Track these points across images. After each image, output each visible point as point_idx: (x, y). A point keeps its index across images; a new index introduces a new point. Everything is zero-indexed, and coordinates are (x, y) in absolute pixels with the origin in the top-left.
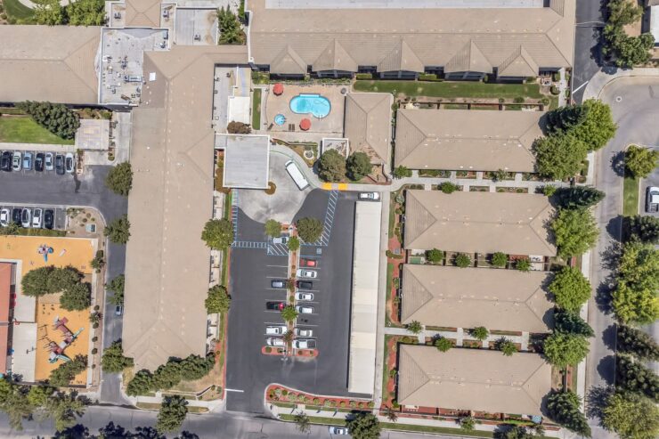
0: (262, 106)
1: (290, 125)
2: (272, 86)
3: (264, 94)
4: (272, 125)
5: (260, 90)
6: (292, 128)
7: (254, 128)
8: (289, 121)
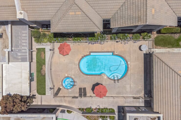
0: (46, 68)
1: (80, 89)
2: (57, 45)
3: (48, 54)
4: (59, 89)
5: (44, 49)
6: (83, 92)
7: (39, 93)
8: (79, 84)
